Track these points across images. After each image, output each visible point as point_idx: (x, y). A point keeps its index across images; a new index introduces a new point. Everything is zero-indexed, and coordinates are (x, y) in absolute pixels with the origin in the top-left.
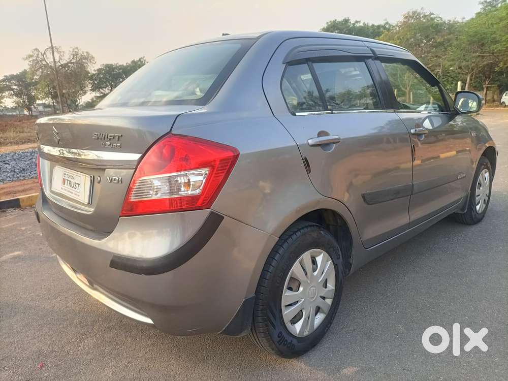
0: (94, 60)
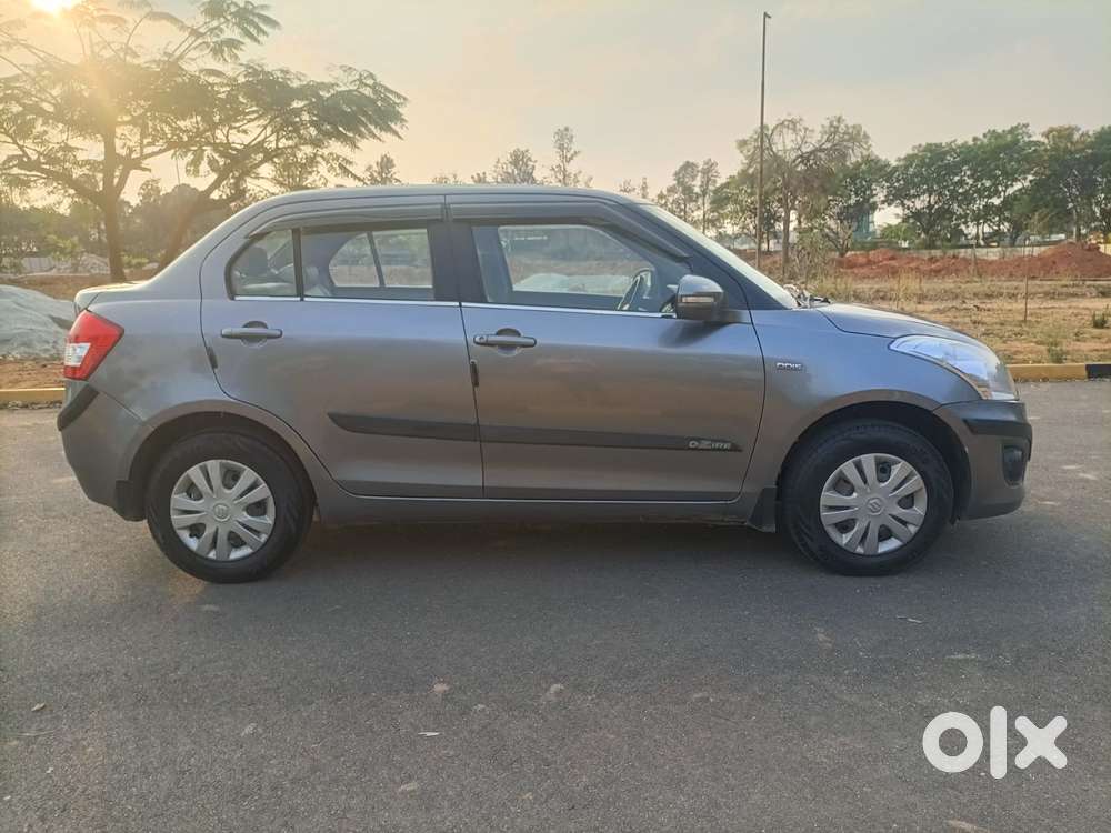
0: (866, 143)
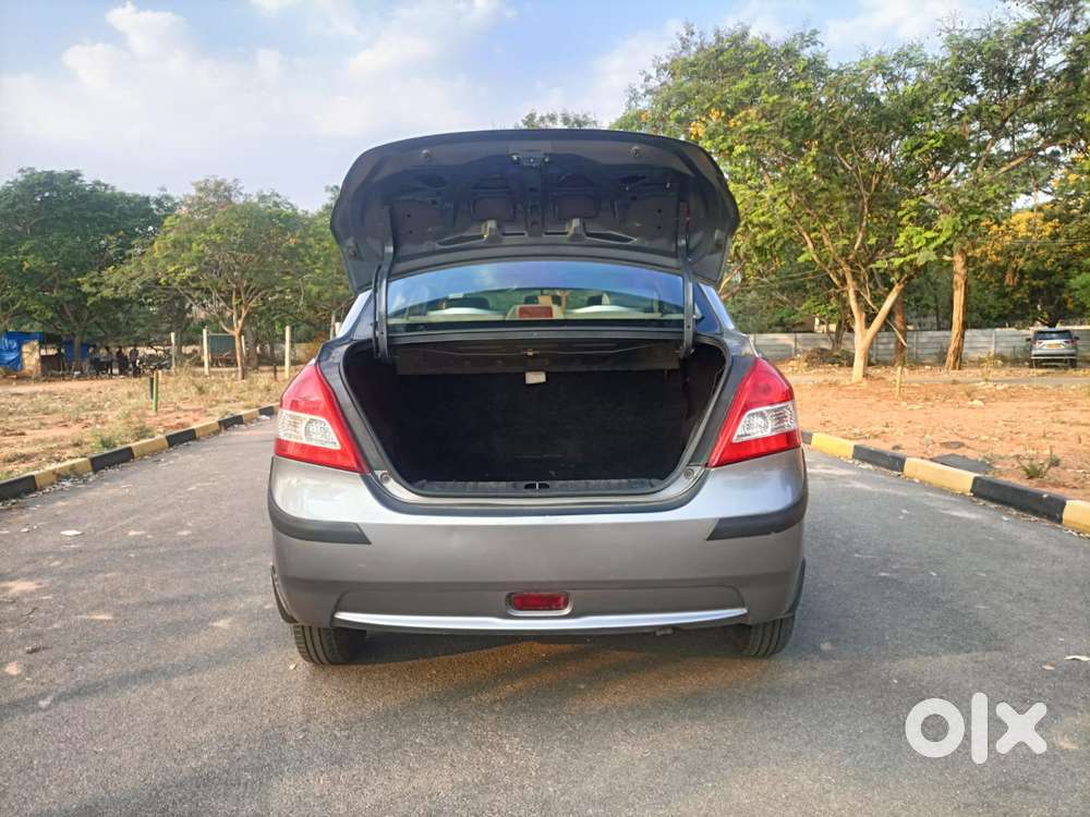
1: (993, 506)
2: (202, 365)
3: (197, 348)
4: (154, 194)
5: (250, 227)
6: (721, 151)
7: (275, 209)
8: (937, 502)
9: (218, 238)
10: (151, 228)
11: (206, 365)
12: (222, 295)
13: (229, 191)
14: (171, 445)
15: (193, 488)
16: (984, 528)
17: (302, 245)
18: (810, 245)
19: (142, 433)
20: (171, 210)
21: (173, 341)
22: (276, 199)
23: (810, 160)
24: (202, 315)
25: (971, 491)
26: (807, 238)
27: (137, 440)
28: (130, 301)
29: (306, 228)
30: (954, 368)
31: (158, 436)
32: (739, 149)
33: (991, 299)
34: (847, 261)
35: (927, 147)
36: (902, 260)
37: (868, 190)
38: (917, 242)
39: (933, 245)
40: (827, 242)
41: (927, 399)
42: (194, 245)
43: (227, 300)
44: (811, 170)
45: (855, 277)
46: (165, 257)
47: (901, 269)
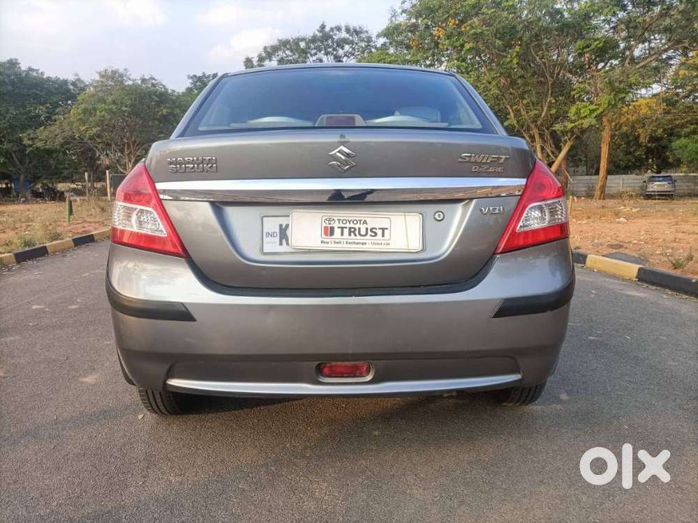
1: (654, 288)
2: (106, 195)
3: (104, 184)
4: (71, 78)
5: (135, 101)
6: (456, 47)
7: (153, 88)
8: (616, 286)
9: (114, 107)
10: (70, 102)
11: (109, 194)
12: (119, 148)
13: (122, 77)
14: (76, 245)
15: (87, 274)
16: (652, 303)
17: (172, 114)
18: (512, 114)
19: (56, 237)
20: (83, 89)
21: (86, 178)
22: (154, 81)
23: (515, 54)
24: (107, 162)
25: (637, 277)
26: (510, 110)
27: (52, 242)
28: (56, 151)
29: (174, 102)
30: (600, 199)
31: (68, 239)
32: (467, 46)
33: (621, 155)
34: (536, 126)
35: (593, 47)
36: (573, 125)
37: (553, 78)
38: (584, 112)
39: (594, 115)
40: (523, 113)
41: (589, 218)
42: (98, 113)
43: (122, 151)
44: (515, 61)
45: (541, 136)
46: (78, 120)
47: (572, 131)
